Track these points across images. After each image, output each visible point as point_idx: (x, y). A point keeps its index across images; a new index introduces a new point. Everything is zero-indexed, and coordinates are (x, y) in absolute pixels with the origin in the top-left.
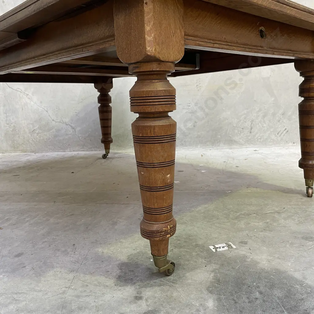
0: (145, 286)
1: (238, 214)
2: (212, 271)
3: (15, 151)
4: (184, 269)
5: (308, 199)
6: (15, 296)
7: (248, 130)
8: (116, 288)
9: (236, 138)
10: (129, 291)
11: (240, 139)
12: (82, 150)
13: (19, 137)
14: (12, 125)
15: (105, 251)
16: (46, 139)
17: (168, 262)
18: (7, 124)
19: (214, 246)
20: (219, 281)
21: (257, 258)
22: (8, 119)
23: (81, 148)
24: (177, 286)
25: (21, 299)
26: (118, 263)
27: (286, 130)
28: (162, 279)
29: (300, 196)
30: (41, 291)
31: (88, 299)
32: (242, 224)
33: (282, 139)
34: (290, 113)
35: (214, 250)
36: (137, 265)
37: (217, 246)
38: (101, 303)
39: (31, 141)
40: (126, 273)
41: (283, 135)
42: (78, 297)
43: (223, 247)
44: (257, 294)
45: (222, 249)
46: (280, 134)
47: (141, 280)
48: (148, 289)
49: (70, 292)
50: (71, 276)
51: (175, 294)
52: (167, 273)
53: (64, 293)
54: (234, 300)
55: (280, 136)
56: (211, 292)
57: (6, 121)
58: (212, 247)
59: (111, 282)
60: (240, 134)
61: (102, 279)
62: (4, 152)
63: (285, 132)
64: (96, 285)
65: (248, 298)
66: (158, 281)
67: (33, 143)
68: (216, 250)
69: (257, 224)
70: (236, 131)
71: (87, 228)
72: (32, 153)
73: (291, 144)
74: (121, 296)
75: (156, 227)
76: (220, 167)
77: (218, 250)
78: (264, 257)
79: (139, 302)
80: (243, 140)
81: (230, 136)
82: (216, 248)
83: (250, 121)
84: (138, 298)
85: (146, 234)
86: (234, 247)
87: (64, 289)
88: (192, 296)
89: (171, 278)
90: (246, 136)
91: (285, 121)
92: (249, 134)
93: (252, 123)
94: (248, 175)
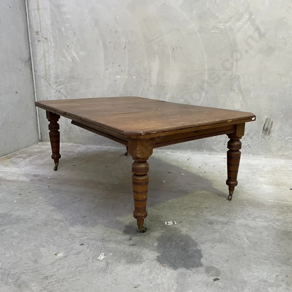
0: (134, 236)
1: (187, 207)
2: (162, 233)
3: (70, 142)
4: (151, 230)
5: (228, 201)
6: (86, 234)
7: (223, 143)
8: (123, 235)
9: (215, 148)
10: (128, 237)
11: (218, 148)
12: (112, 145)
13: (73, 133)
14: (69, 126)
15: (120, 219)
16: (90, 136)
17: (144, 227)
18: (66, 124)
19: (167, 222)
20: (162, 236)
21: (182, 229)
22: (67, 121)
23: (112, 144)
24: (146, 237)
25: (88, 235)
26: (125, 225)
27: (249, 145)
28: (141, 234)
29: (225, 199)
30: (95, 233)
31: (112, 238)
32: (185, 213)
33: (245, 151)
34: (252, 135)
35: (166, 224)
36: (132, 227)
37: (168, 222)
38: (117, 239)
39: (80, 137)
40: (127, 230)
41: (246, 148)
42: (109, 236)
43: (171, 223)
44: (174, 243)
45: (170, 224)
46: (244, 147)
47: (133, 233)
48: (135, 237)
49: (106, 235)
50: (106, 228)
51: (144, 240)
52: (143, 232)
53: (103, 234)
54: (165, 244)
55: (244, 149)
56: (157, 240)
57: (65, 122)
58: (166, 223)
59: (121, 233)
60: (217, 145)
61: (118, 231)
62: (63, 142)
63: (248, 147)
64: (115, 233)
65: (170, 244)
66: (139, 234)
67: (82, 138)
68: (167, 224)
69: (192, 213)
70: (215, 143)
71: (113, 206)
72: (81, 144)
73: (252, 155)
74: (124, 238)
75: (139, 214)
76: (194, 171)
77: (168, 224)
78: (185, 229)
79: (130, 241)
80: (219, 149)
81: (211, 145)
82: (167, 223)
83: (225, 137)
84: (130, 239)
85: (135, 217)
86: (176, 223)
87: (103, 233)
88: (150, 241)
89: (145, 233)
90: (221, 147)
91: (248, 139)
92: (223, 146)
93: (226, 139)
94: (208, 180)
